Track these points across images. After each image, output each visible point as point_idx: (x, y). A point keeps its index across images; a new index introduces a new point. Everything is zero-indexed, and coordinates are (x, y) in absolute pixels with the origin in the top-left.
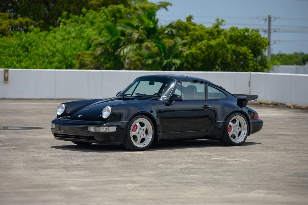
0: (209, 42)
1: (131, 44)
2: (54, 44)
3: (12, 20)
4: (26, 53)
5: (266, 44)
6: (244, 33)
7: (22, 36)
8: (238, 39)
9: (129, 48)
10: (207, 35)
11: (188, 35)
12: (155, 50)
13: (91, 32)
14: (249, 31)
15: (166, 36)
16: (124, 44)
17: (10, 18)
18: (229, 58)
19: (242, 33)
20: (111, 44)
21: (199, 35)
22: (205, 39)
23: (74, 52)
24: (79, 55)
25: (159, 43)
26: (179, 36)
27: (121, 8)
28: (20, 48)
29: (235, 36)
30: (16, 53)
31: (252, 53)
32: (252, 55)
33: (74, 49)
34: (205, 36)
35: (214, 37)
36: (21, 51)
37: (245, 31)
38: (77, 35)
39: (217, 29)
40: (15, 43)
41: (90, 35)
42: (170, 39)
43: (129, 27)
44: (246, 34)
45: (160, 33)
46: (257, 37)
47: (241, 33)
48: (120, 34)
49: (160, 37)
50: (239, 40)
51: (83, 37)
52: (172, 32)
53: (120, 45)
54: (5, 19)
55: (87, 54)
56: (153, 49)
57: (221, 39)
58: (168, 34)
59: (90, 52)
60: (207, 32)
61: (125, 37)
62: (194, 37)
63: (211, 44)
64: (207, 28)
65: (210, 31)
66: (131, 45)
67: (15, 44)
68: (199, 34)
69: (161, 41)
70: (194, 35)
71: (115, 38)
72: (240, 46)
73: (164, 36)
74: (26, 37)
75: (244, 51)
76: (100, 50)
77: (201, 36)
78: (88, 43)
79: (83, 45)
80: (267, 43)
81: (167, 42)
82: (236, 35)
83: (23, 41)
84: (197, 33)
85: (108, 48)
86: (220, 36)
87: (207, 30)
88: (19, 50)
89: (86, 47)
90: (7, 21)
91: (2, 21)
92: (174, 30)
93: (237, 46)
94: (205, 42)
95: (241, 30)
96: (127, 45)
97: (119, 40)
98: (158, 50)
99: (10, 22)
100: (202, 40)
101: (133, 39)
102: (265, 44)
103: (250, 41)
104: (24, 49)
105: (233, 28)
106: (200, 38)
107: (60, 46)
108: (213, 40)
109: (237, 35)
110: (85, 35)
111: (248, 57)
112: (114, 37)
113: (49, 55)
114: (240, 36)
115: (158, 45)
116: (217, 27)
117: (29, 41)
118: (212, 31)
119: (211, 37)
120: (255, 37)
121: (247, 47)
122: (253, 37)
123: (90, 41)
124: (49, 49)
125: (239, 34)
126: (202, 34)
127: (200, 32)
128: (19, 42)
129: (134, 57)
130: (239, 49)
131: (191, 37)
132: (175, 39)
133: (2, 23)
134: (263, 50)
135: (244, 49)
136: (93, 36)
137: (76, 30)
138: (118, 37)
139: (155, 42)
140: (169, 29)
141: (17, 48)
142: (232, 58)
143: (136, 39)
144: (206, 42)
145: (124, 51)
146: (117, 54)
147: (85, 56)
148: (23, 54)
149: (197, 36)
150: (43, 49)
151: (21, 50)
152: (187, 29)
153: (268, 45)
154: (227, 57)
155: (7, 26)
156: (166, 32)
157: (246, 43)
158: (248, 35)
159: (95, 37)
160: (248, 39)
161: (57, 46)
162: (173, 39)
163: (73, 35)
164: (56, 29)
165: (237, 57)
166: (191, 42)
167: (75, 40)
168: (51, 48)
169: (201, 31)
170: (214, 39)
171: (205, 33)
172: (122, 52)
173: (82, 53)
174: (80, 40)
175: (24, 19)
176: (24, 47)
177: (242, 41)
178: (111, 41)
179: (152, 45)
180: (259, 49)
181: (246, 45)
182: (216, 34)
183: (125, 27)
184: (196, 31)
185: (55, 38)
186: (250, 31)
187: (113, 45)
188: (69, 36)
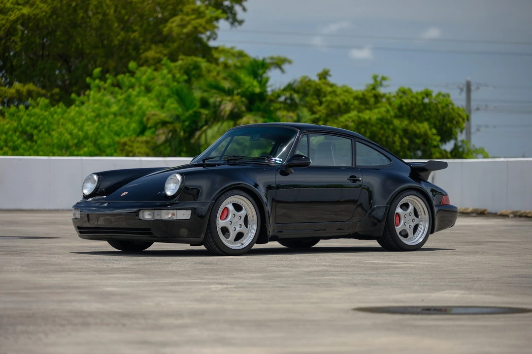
0: (361, 115)
1: (218, 121)
2: (79, 124)
4: (29, 143)
5: (463, 119)
6: (423, 98)
7: (21, 113)
8: (412, 109)
9: (215, 128)
10: (356, 102)
11: (321, 103)
13: (145, 103)
14: (431, 95)
15: (282, 106)
16: (206, 123)
18: (398, 143)
19: (420, 97)
20: (184, 121)
21: (341, 103)
22: (353, 110)
23: (117, 139)
24: (125, 144)
25: (270, 118)
26: (305, 106)
28: (18, 134)
29: (407, 105)
30: (10, 144)
31: (439, 134)
32: (438, 138)
33: (117, 134)
34: (352, 104)
35: (368, 106)
36: (20, 141)
37: (424, 96)
38: (121, 108)
39: (374, 92)
40: (7, 126)
41: (144, 107)
42: (288, 111)
43: (215, 91)
44: (426, 101)
46: (447, 105)
47: (417, 99)
48: (198, 104)
49: (272, 108)
50: (416, 110)
51: (131, 113)
53: (200, 124)
55: (138, 142)
57: (383, 110)
58: (285, 102)
59: (144, 138)
60: (356, 98)
61: (208, 109)
62: (334, 106)
63: (365, 119)
64: (356, 91)
65: (361, 96)
66: (219, 124)
67: (9, 129)
68: (342, 100)
69: (274, 116)
70: (332, 102)
71: (191, 112)
72: (415, 121)
73: (278, 106)
74: (28, 115)
75: (422, 130)
76: (164, 133)
77: (346, 104)
78: (141, 122)
80: (465, 117)
81: (283, 116)
82: (409, 102)
83: (22, 122)
84: (338, 100)
86: (379, 105)
87: (355, 94)
88: (15, 138)
93: (410, 123)
94: (353, 114)
95: (417, 93)
96: (212, 123)
97: (197, 115)
100: (347, 111)
101: (223, 113)
102: (461, 120)
103: (434, 113)
104: (25, 137)
105: (403, 90)
106: (344, 108)
107: (90, 128)
108: (368, 112)
109: (412, 102)
110: (135, 108)
111: (430, 141)
112: (187, 110)
113: (71, 143)
114: (415, 104)
116: (374, 88)
117: (33, 123)
118: (364, 95)
119: (363, 107)
120: (444, 105)
121: (430, 124)
122: (440, 106)
123: (145, 119)
124: (71, 134)
125: (415, 101)
126: (346, 101)
127: (342, 97)
128: (15, 124)
130: (415, 128)
131: (328, 106)
132: (298, 112)
134: (458, 130)
135: (423, 127)
136: (150, 109)
137: (119, 101)
138: (195, 109)
140: (288, 94)
141: (11, 136)
142: (402, 143)
143: (228, 112)
144: (355, 115)
145: (206, 136)
147: (135, 145)
148: (23, 146)
149: (339, 106)
150: (61, 134)
151: (19, 138)
152: (318, 93)
153: (466, 121)
154: (394, 142)
156: (282, 99)
157: (427, 117)
158: (430, 103)
159: (153, 112)
160: (430, 110)
161: (86, 128)
162: (294, 111)
163: (115, 108)
165: (411, 141)
166: (328, 115)
167: (119, 118)
168: (75, 131)
169: (346, 96)
170: (370, 109)
171: (352, 100)
172: (203, 137)
173: (130, 140)
174: (126, 117)
175: (24, 86)
176: (24, 132)
177: (420, 113)
178: (183, 118)
180: (451, 129)
181: (427, 120)
182: (372, 100)
183: (206, 91)
184: (337, 95)
185: (81, 114)
186: (434, 95)
187: (187, 123)
188: (107, 109)
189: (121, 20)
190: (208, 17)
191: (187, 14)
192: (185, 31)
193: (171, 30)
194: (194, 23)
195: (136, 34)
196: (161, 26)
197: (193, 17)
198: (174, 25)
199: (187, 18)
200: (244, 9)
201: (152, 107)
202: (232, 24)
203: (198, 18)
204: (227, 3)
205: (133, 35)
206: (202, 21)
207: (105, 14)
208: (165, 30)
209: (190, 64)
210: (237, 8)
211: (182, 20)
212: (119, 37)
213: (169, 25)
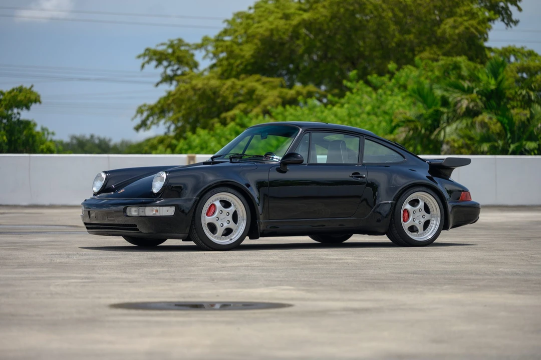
3: (285, 90)
9: (454, 126)
12: (496, 127)
17: (282, 86)
25: (503, 116)
27: (460, 62)
43: (456, 90)
45: (509, 99)
48: (440, 103)
49: (509, 106)
52: (529, 96)
54: (274, 88)
56: (492, 127)
61: (448, 108)
66: (458, 122)
71: (431, 110)
76: (405, 131)
79: (384, 124)
81: (517, 114)
85: (419, 128)
89: (389, 128)
90: (276, 92)
91: (267, 92)
92: (532, 93)
96: (452, 121)
97: (438, 113)
98: (501, 128)
99: (281, 92)
101: (459, 111)
110: (387, 108)
115: (501, 118)
129: (458, 140)
133: (266, 94)
139: (496, 114)
143: (464, 110)
145: (445, 132)
146: (435, 138)
155: (275, 99)
164: (343, 100)
172: (442, 134)
179: (491, 118)
183: (447, 90)
189: (398, 22)
190: (481, 18)
191: (461, 16)
192: (457, 31)
193: (444, 32)
194: (466, 24)
195: (411, 37)
196: (436, 28)
197: (465, 18)
198: (447, 26)
199: (460, 20)
200: (520, 9)
201: (403, 107)
202: (507, 24)
203: (470, 19)
204: (502, 4)
205: (407, 37)
206: (474, 22)
207: (381, 18)
208: (439, 32)
209: (450, 64)
210: (512, 8)
211: (455, 21)
212: (395, 40)
213: (443, 26)
